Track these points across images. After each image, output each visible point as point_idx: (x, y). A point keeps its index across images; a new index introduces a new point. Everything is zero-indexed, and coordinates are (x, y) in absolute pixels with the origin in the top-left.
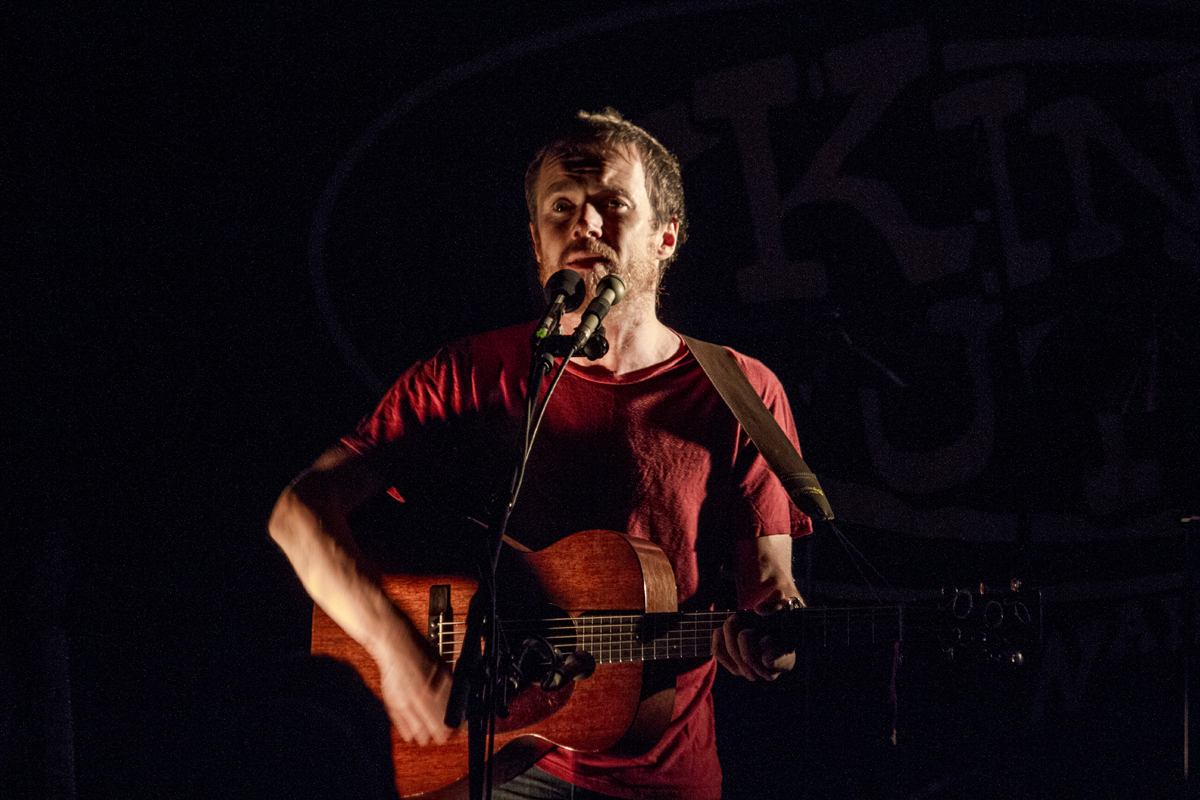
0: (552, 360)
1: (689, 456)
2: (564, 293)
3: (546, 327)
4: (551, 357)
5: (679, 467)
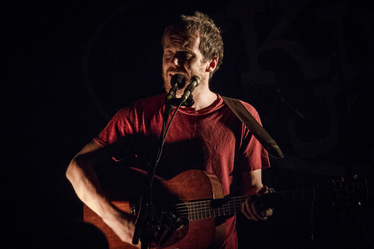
0: (173, 107)
2: (178, 82)
3: (171, 95)
4: (173, 106)
5: (221, 145)
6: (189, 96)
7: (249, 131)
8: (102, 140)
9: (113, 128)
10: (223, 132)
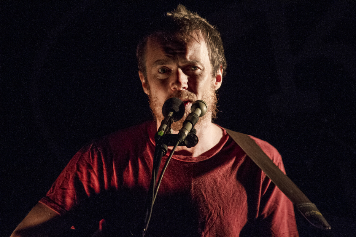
0: (167, 148)
1: (236, 201)
2: (174, 111)
3: (164, 130)
4: (166, 146)
5: (231, 208)
6: (191, 131)
7: (270, 181)
8: (55, 203)
9: (71, 184)
10: (232, 188)
